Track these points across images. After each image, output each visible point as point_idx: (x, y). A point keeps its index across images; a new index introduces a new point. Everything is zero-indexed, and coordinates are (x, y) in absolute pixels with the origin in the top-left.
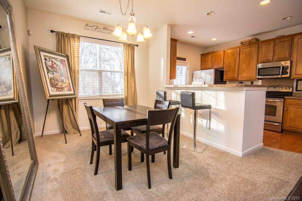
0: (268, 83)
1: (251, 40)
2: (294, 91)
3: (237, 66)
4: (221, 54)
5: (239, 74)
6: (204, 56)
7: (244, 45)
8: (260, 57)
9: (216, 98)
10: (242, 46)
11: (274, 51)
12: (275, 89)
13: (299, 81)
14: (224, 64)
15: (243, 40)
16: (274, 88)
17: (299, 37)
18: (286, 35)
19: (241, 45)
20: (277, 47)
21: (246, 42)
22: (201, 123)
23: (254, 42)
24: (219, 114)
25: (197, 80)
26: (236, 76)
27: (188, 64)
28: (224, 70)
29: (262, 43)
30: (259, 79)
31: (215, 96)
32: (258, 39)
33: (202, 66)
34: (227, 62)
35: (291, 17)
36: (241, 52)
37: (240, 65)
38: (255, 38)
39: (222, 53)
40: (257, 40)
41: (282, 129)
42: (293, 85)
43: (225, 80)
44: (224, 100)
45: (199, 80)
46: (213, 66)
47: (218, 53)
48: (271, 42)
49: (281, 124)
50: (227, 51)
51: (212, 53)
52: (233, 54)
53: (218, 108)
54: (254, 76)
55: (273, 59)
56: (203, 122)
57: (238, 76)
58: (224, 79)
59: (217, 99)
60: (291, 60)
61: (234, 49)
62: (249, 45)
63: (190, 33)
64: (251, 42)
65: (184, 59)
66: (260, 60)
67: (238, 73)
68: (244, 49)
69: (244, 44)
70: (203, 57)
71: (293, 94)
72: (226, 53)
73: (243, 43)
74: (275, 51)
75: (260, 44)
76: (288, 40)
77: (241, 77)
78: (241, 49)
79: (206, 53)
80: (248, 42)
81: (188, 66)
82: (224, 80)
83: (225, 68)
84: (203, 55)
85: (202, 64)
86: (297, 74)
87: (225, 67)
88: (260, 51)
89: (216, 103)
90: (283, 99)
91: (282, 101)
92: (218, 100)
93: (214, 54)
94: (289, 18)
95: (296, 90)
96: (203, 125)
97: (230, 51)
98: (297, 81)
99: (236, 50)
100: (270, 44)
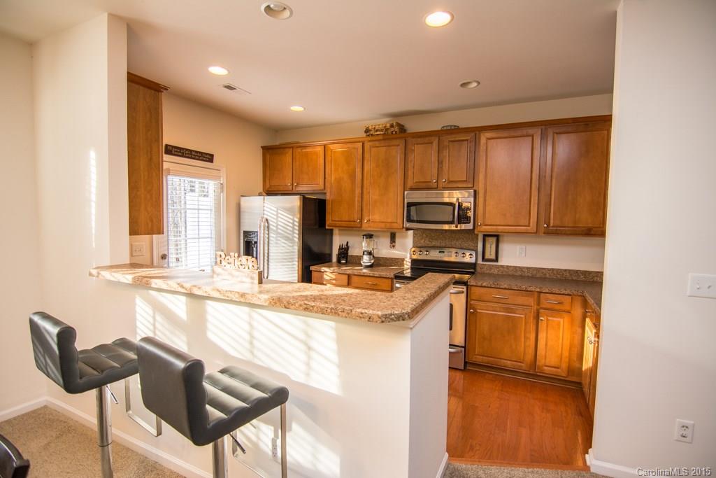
0: (427, 239)
1: (388, 125)
2: (480, 261)
3: (358, 191)
4: (316, 153)
5: (364, 213)
6: (270, 152)
7: (373, 138)
8: (410, 173)
9: (306, 344)
10: (369, 138)
11: (440, 163)
12: (442, 254)
13: (487, 238)
14: (327, 184)
15: (370, 124)
16: (440, 252)
17: (489, 135)
18: (463, 125)
19: (365, 135)
20: (446, 153)
21: (377, 131)
22: (254, 438)
23: (396, 132)
24: (317, 410)
25: (231, 260)
26: (356, 216)
27: (223, 174)
28: (328, 197)
29: (413, 137)
30: (408, 229)
31: (302, 337)
32: (403, 126)
33: (267, 181)
34: (333, 179)
35: (479, 83)
36: (367, 155)
37: (365, 190)
38: (397, 123)
39: (320, 150)
40: (402, 129)
41: (467, 360)
42: (477, 247)
43: (329, 226)
44: (335, 358)
45: (238, 263)
46: (298, 184)
47: (309, 150)
48: (433, 138)
49: (463, 349)
50: (331, 147)
51: (293, 148)
52: (348, 156)
53: (313, 384)
54: (400, 221)
55: (437, 182)
56: (262, 436)
57: (361, 220)
58: (327, 223)
59: (310, 348)
60: (474, 188)
61: (349, 145)
62: (384, 140)
63: (217, 70)
64: (389, 132)
65: (210, 158)
66: (410, 183)
67: (362, 210)
68: (373, 147)
69: (372, 135)
70: (268, 156)
71: (478, 269)
72: (329, 153)
73: (370, 130)
74: (442, 162)
75: (410, 140)
76: (467, 140)
77: (369, 221)
78: (367, 145)
79: (277, 143)
80: (382, 130)
81: (223, 180)
82: (327, 227)
83: (328, 194)
84: (268, 151)
85: (268, 174)
86: (487, 223)
87: (328, 191)
88: (411, 157)
89: (308, 364)
90: (465, 287)
91: (463, 292)
92: (314, 355)
93: (299, 150)
94: (475, 84)
95: (483, 259)
96: (262, 446)
97: (338, 148)
98: (485, 236)
99: (354, 148)
100: (431, 143)
